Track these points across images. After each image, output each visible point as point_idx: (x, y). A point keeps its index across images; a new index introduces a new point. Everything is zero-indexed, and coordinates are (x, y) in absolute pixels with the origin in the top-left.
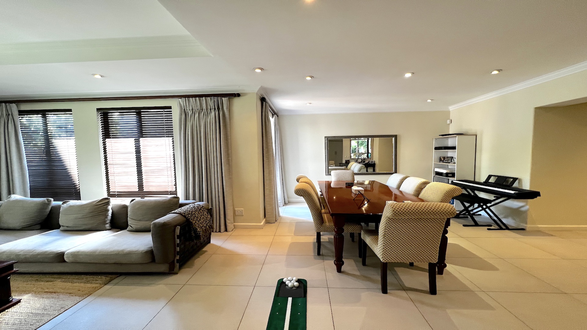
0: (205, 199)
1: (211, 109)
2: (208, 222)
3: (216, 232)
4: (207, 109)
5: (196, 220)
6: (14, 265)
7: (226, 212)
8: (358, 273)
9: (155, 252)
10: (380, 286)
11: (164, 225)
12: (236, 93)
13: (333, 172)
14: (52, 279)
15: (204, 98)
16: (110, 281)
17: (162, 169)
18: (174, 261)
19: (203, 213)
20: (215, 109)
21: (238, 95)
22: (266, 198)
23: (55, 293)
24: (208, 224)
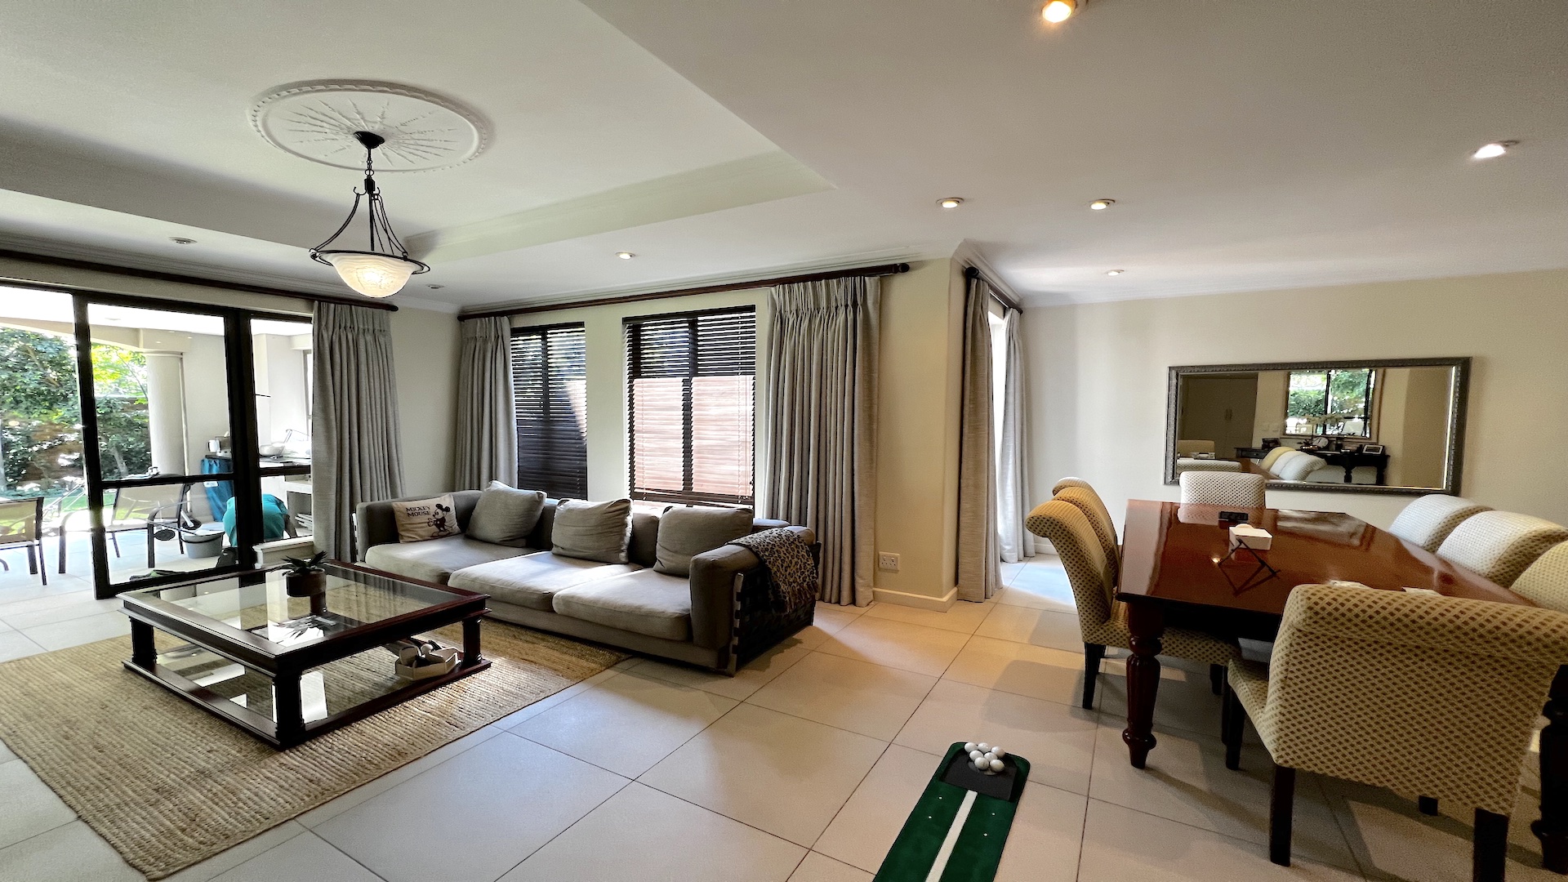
0: (811, 521)
1: (837, 308)
2: (806, 573)
3: (830, 602)
4: (828, 308)
5: (780, 566)
6: (487, 602)
7: (857, 559)
8: (1201, 784)
9: (694, 621)
10: (1265, 838)
11: (713, 567)
12: (898, 262)
13: (1184, 477)
14: (535, 640)
15: (823, 281)
16: (616, 664)
17: (729, 446)
18: (727, 647)
19: (798, 552)
20: (847, 306)
21: (904, 268)
22: (963, 533)
23: (535, 663)
24: (807, 580)
